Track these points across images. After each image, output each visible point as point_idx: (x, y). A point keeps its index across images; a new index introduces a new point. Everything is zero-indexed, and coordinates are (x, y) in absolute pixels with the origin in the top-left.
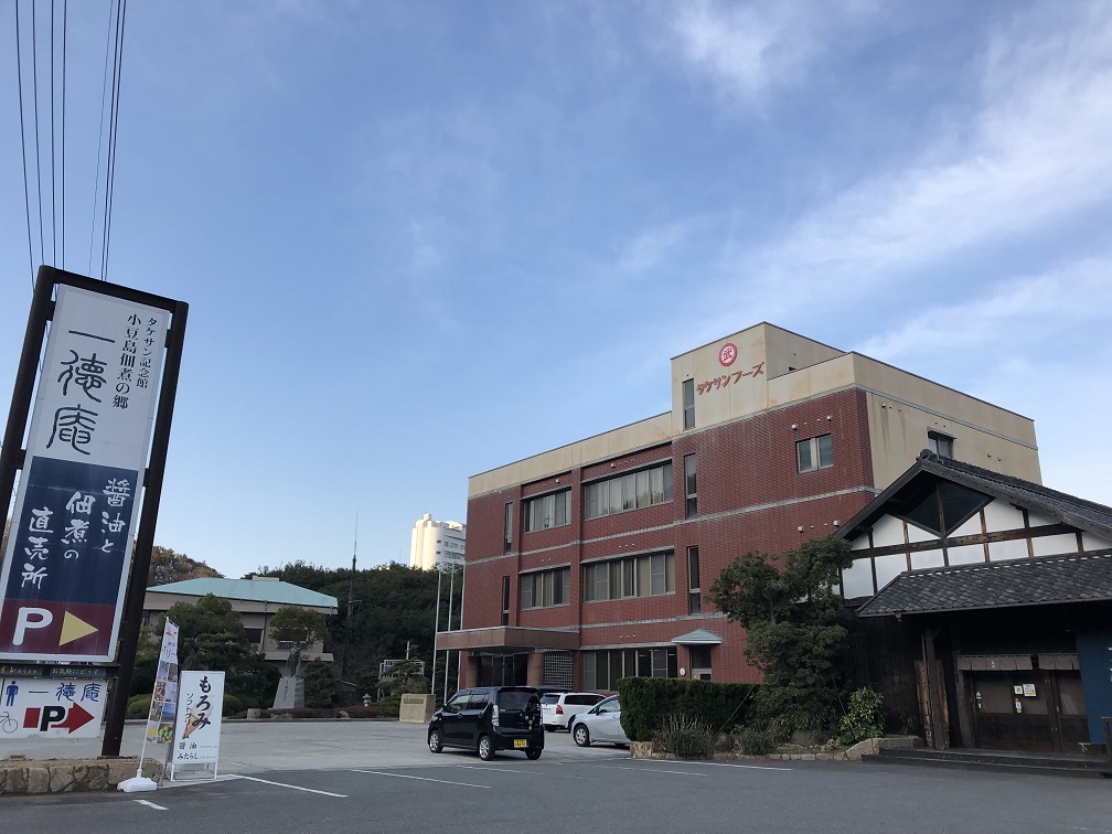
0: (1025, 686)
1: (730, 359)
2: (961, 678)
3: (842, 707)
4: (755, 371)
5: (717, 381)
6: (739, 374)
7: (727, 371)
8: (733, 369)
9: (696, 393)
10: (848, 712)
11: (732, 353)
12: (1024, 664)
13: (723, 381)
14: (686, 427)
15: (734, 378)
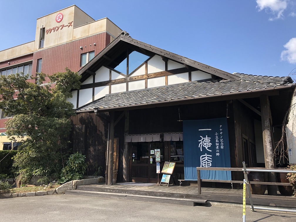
0: (155, 150)
1: (60, 20)
2: (126, 146)
3: (63, 163)
4: (69, 25)
5: (54, 29)
6: (63, 26)
7: (58, 25)
8: (61, 24)
9: (46, 33)
10: (66, 165)
11: (61, 17)
12: (156, 138)
13: (57, 28)
14: (40, 47)
15: (60, 28)
